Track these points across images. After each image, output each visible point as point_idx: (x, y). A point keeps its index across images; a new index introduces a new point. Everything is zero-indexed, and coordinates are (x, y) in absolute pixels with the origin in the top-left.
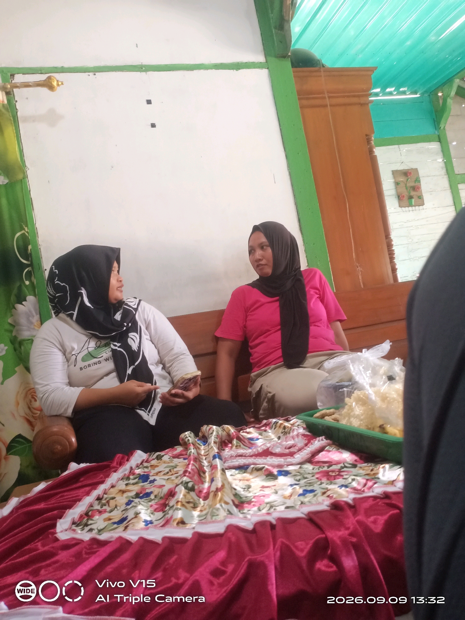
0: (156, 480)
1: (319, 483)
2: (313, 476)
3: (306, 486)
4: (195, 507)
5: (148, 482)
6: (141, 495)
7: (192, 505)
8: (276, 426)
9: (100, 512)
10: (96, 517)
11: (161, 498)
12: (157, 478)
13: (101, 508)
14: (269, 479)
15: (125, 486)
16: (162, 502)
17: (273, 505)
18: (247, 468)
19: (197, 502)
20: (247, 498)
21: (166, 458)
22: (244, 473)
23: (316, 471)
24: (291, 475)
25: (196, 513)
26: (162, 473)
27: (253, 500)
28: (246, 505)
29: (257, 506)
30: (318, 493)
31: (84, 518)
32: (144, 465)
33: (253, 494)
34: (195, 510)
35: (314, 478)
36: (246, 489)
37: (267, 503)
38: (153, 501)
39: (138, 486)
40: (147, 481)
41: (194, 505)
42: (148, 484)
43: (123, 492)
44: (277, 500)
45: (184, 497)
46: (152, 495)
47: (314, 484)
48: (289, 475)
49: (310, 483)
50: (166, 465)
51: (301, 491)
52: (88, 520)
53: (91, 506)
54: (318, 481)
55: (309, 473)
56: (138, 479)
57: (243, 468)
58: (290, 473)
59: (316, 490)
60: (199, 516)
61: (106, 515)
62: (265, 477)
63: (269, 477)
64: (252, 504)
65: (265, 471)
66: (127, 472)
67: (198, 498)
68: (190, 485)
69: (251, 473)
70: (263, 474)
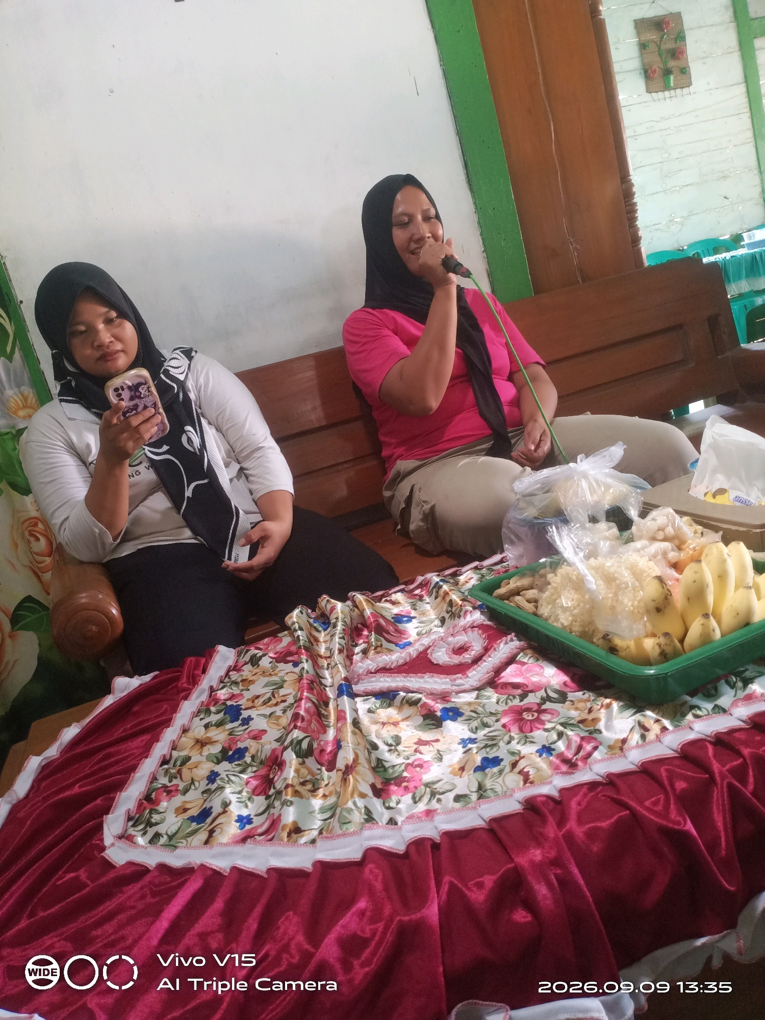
0: (253, 719)
1: (507, 738)
2: (497, 721)
3: (486, 746)
4: (314, 791)
5: (240, 722)
6: (231, 753)
7: (309, 787)
8: (437, 592)
9: (170, 792)
10: (164, 804)
11: (261, 762)
12: (253, 713)
13: (170, 781)
14: (429, 724)
15: (204, 729)
16: (263, 772)
17: (435, 790)
18: (394, 697)
19: (318, 777)
20: (395, 768)
21: (265, 662)
22: (389, 706)
23: (502, 707)
24: (464, 718)
25: (317, 803)
26: (261, 700)
27: (405, 774)
28: (394, 788)
29: (411, 792)
30: (505, 766)
31: (145, 809)
32: (231, 677)
33: (404, 758)
34: (315, 796)
35: (498, 725)
36: (393, 748)
37: (427, 785)
38: (250, 769)
39: (225, 730)
40: (237, 720)
41: (314, 786)
42: (239, 725)
43: (201, 743)
44: (442, 777)
45: (296, 775)
46: (247, 754)
47: (500, 740)
48: (459, 719)
49: (492, 738)
50: (266, 679)
51: (478, 760)
52: (150, 813)
53: (154, 779)
54: (505, 735)
55: (492, 714)
56: (223, 712)
57: (387, 697)
58: (461, 714)
59: (502, 760)
60: (323, 810)
61: (178, 800)
62: (422, 719)
63: (428, 721)
64: (405, 784)
65: (422, 706)
66: (204, 697)
67: (319, 767)
68: (305, 745)
69: (400, 708)
70: (418, 714)
